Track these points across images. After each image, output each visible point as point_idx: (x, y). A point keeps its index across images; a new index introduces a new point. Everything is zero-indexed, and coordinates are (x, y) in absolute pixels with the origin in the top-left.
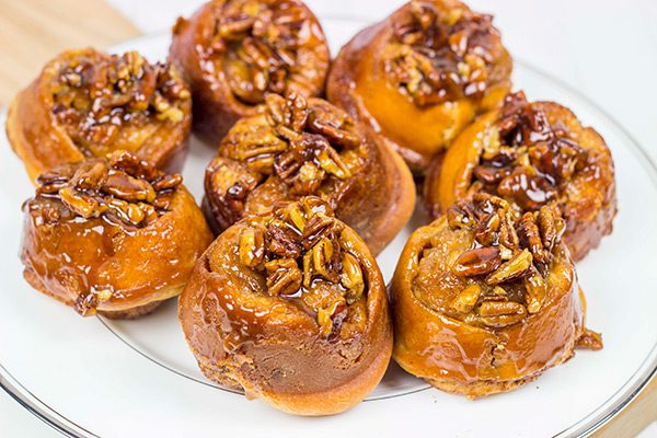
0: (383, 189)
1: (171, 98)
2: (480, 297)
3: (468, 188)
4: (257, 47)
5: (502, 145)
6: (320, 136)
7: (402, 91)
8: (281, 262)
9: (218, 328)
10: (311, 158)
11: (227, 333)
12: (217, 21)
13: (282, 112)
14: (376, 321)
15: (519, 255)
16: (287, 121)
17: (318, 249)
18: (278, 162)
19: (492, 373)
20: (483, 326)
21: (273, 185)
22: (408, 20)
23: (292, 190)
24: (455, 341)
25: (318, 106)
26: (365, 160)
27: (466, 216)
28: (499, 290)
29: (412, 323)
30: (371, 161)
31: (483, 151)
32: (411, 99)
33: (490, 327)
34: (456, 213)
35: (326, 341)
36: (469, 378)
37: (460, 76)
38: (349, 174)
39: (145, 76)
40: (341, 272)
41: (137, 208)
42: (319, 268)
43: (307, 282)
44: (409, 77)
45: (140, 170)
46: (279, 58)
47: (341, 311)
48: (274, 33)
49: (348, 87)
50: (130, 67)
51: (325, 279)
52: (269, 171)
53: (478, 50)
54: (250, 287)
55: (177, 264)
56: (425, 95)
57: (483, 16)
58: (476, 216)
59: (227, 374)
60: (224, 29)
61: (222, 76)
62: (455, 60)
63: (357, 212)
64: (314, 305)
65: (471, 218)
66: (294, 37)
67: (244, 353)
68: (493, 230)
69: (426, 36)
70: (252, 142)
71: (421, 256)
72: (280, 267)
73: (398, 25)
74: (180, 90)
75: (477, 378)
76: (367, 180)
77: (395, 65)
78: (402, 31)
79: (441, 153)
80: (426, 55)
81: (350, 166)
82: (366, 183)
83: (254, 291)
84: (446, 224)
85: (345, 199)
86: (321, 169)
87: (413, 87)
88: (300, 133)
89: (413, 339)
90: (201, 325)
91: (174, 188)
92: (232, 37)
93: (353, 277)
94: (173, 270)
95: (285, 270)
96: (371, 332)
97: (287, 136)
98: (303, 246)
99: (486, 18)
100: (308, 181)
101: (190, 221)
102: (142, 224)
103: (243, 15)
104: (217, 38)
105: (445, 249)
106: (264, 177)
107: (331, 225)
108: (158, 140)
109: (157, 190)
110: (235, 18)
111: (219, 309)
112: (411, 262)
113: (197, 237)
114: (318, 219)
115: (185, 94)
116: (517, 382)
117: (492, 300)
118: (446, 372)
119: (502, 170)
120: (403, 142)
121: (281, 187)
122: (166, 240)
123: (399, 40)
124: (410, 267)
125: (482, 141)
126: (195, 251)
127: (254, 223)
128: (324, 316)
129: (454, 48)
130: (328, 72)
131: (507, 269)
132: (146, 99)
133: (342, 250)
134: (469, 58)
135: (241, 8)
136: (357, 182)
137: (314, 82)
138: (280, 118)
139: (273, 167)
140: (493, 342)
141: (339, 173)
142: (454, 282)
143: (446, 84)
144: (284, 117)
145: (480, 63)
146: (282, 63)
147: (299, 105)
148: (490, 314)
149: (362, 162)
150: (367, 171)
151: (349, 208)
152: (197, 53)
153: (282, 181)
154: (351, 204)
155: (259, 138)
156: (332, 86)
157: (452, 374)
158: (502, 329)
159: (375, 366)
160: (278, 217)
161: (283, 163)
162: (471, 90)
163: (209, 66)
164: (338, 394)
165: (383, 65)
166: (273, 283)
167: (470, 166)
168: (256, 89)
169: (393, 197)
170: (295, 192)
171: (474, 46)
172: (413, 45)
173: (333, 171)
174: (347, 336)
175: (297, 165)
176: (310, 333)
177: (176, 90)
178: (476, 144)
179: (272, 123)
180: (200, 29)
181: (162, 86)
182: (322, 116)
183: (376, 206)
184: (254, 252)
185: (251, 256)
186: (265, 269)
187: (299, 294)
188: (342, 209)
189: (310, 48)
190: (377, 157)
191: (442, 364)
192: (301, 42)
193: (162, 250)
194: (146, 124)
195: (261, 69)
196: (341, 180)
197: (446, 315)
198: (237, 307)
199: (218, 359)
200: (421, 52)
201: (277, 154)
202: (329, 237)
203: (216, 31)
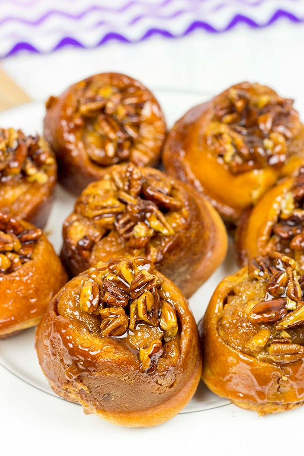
0: (201, 241)
1: (39, 164)
2: (269, 340)
3: (267, 241)
4: (109, 123)
5: (296, 208)
6: (150, 202)
7: (220, 161)
8: (112, 310)
9: (62, 361)
10: (143, 219)
11: (68, 366)
12: (79, 102)
13: (123, 179)
14: (186, 356)
15: (301, 306)
16: (126, 188)
17: (141, 300)
18: (118, 220)
19: (277, 397)
20: (271, 362)
21: (113, 239)
22: (226, 104)
23: (128, 244)
24: (249, 373)
25: (151, 175)
26: (186, 219)
27: (262, 270)
28: (285, 334)
29: (216, 355)
30: (192, 220)
31: (281, 212)
32: (226, 167)
33: (277, 363)
34: (254, 267)
35: (145, 374)
36: (259, 401)
37: (265, 149)
38: (172, 232)
39: (19, 147)
40: (159, 317)
41: (5, 258)
42: (142, 315)
43: (132, 326)
44: (225, 151)
45: (9, 227)
46: (124, 131)
47: (158, 351)
48: (122, 112)
49: (179, 155)
50: (7, 141)
51: (147, 324)
52: (111, 227)
53: (281, 129)
54: (87, 328)
55: (36, 302)
56: (237, 164)
57: (286, 100)
58: (270, 271)
59: (69, 395)
60: (84, 109)
61: (81, 145)
62: (263, 137)
63: (180, 260)
64: (137, 344)
65: (266, 273)
66: (138, 114)
67: (81, 381)
68: (282, 285)
69: (241, 116)
70: (98, 204)
71: (225, 302)
72: (111, 314)
73: (218, 108)
74: (46, 158)
75: (266, 401)
76: (188, 235)
77: (215, 141)
78: (221, 113)
79: (249, 208)
80: (239, 132)
81: (174, 225)
82: (187, 238)
83: (90, 332)
84: (246, 276)
85: (170, 250)
86: (150, 228)
87: (228, 158)
88: (135, 198)
89: (217, 368)
90: (49, 357)
91: (36, 241)
92: (90, 115)
93: (169, 321)
94: (33, 306)
95: (115, 316)
96: (183, 364)
97: (125, 200)
98: (130, 296)
99: (288, 102)
100: (140, 238)
101: (47, 268)
102: (9, 271)
103: (99, 98)
104: (78, 115)
105: (244, 298)
106: (107, 232)
107: (152, 281)
108: (28, 197)
109: (23, 242)
110: (93, 100)
111: (62, 346)
112: (217, 306)
113: (53, 280)
114: (143, 276)
115: (50, 160)
116: (298, 404)
117: (279, 343)
118: (241, 395)
119: (294, 228)
120: (221, 199)
121: (119, 241)
122: (26, 284)
123: (218, 119)
124: (216, 311)
125: (280, 204)
126: (50, 291)
127: (94, 276)
128: (145, 354)
129: (262, 127)
130: (164, 142)
131: (292, 318)
132: (19, 166)
133: (162, 299)
134: (273, 135)
135: (97, 92)
136: (179, 237)
137: (152, 150)
138: (121, 185)
139: (113, 225)
140: (279, 374)
141: (165, 232)
142: (248, 327)
143: (254, 157)
144: (124, 185)
145: (281, 139)
146: (127, 136)
147: (135, 176)
148: (277, 353)
149: (183, 221)
150: (188, 228)
151: (173, 258)
152: (61, 127)
153: (120, 236)
154: (175, 255)
155: (104, 201)
156: (167, 153)
157: (246, 397)
158: (286, 365)
159: (186, 389)
160: (112, 271)
161: (121, 222)
162: (274, 160)
163: (71, 138)
164: (156, 412)
165: (205, 139)
166: (105, 327)
167: (270, 224)
168: (106, 156)
169: (209, 246)
170: (130, 246)
171: (278, 125)
172: (229, 124)
173: (160, 230)
174: (163, 369)
175: (132, 224)
176: (132, 368)
177: (43, 157)
178: (275, 206)
179: (114, 188)
180: (64, 108)
181: (32, 154)
182: (154, 184)
183: (195, 254)
184: (91, 302)
185: (89, 305)
186: (100, 314)
187: (125, 335)
188: (167, 259)
189: (150, 123)
190: (197, 215)
191: (239, 389)
192: (142, 119)
193: (23, 292)
194: (18, 184)
195: (111, 141)
196: (167, 236)
197: (243, 352)
198: (75, 346)
199: (62, 383)
200: (235, 130)
201: (116, 214)
202: (151, 290)
203: (77, 110)
